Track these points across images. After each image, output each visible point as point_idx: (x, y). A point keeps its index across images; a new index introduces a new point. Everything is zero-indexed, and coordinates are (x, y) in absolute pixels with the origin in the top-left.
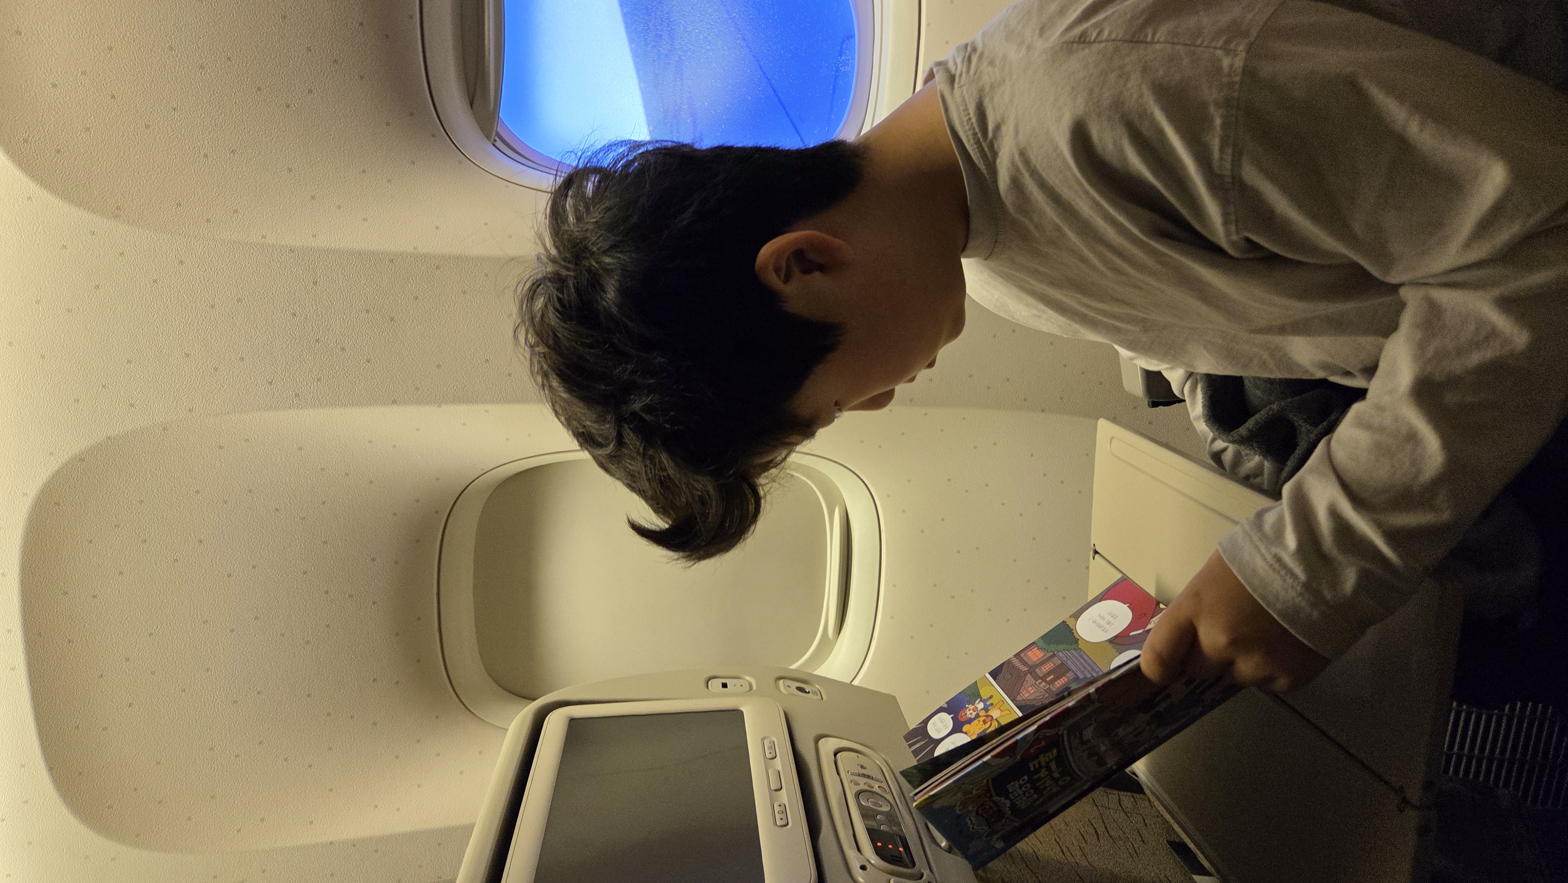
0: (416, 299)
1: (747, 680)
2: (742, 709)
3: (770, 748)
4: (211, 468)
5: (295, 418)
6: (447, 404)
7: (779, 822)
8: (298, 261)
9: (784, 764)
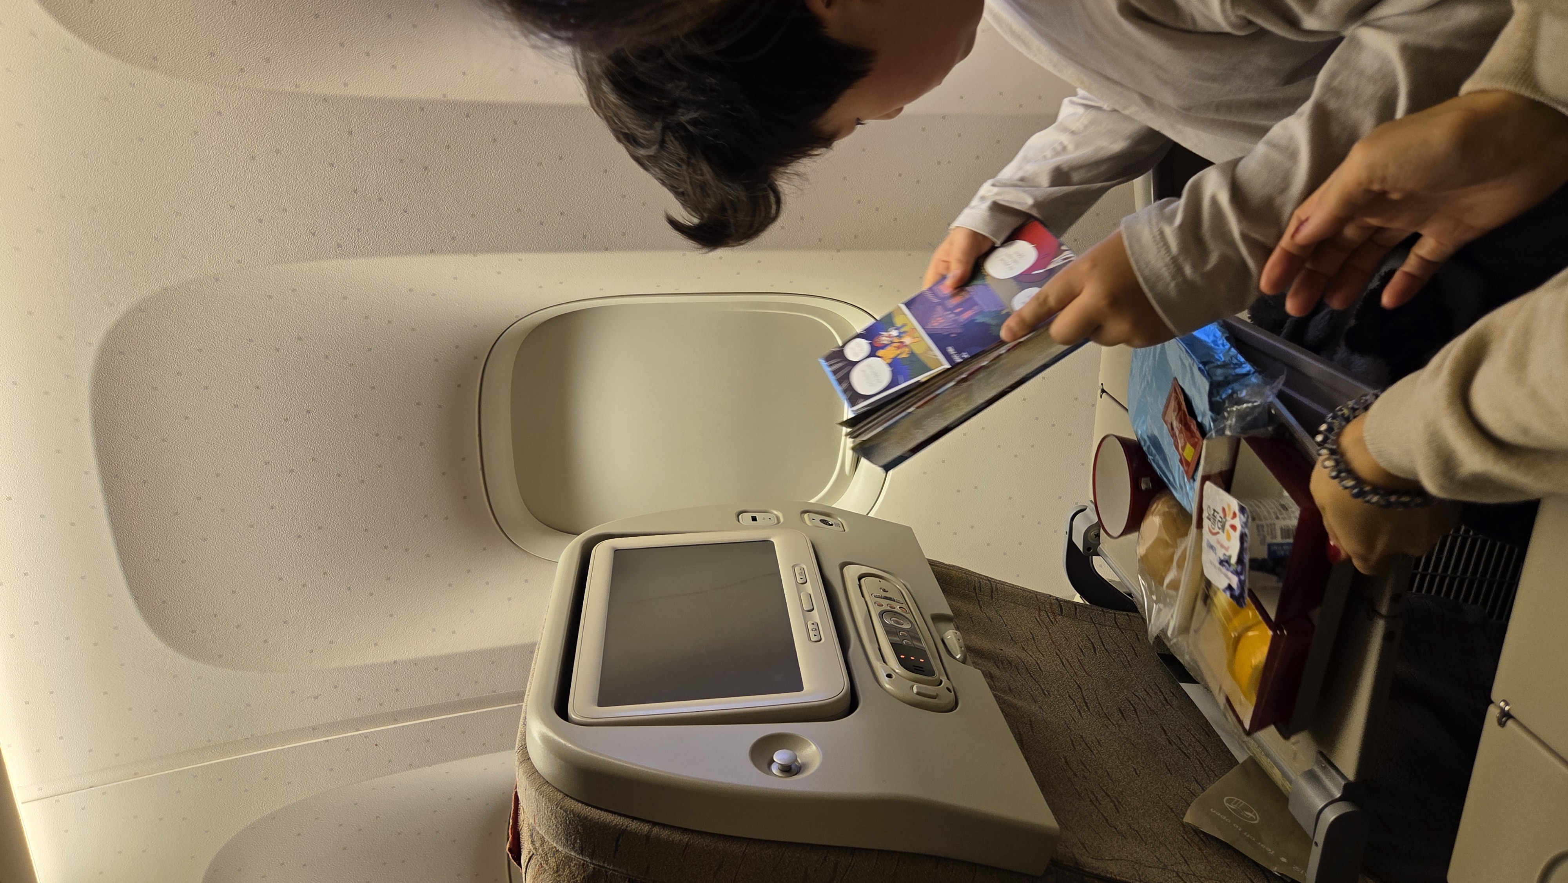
0: (448, 149)
1: (775, 515)
2: (772, 540)
3: (801, 574)
4: (263, 317)
5: (339, 268)
6: (482, 253)
7: (813, 639)
8: (332, 111)
9: (814, 588)
